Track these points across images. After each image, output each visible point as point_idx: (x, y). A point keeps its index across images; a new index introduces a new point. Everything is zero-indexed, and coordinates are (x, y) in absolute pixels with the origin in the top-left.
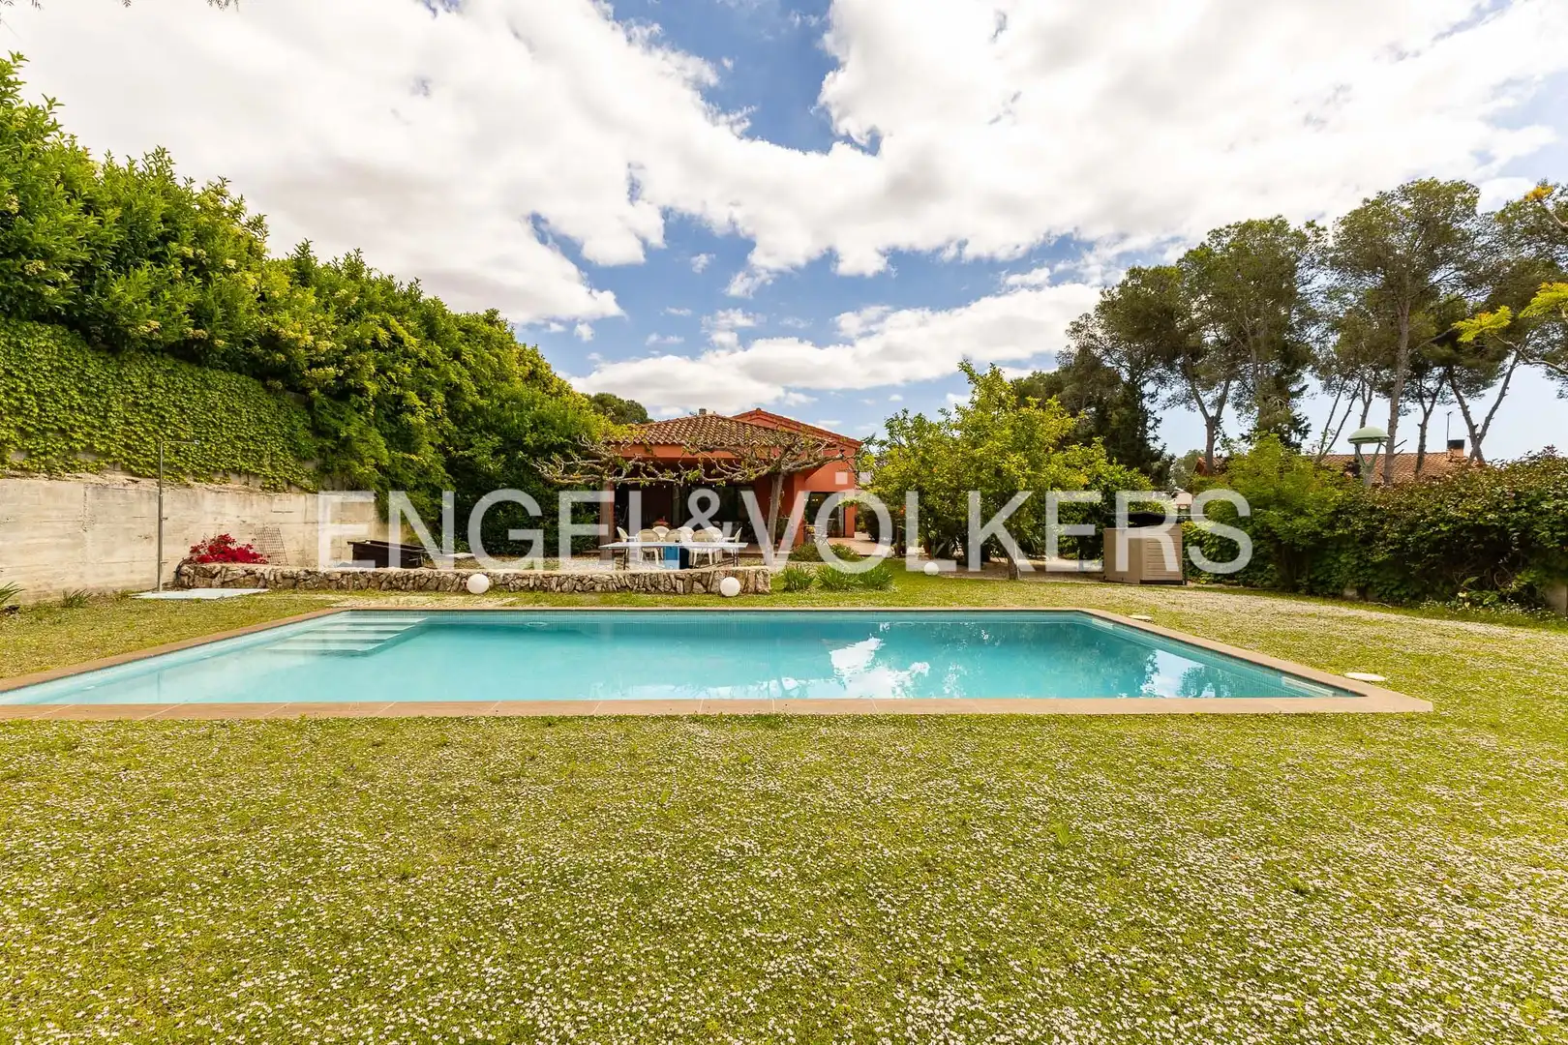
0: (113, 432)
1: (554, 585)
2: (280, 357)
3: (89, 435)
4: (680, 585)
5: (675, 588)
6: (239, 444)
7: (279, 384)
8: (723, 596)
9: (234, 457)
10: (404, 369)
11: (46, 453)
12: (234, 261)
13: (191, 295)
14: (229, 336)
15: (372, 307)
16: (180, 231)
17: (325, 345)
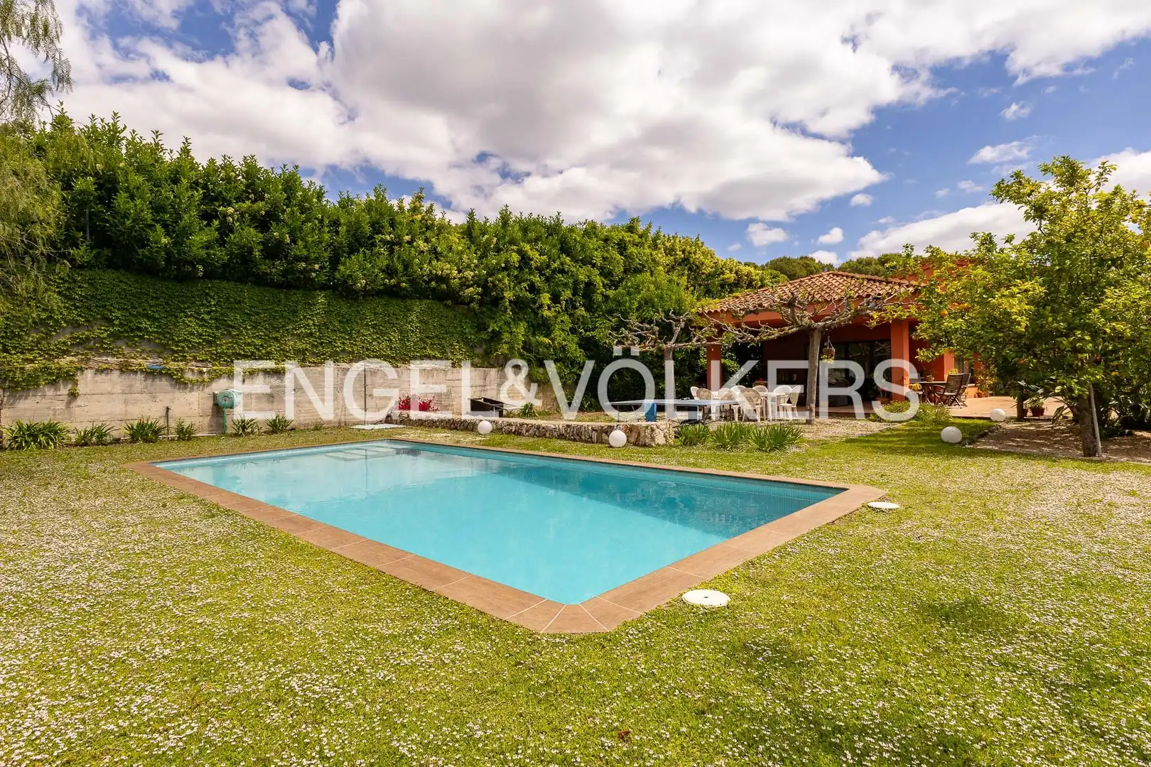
0: (355, 341)
1: (524, 431)
2: (444, 286)
3: (344, 343)
4: (595, 435)
5: (591, 438)
6: (429, 341)
7: (449, 302)
8: (611, 447)
9: (425, 348)
10: (536, 279)
11: (323, 354)
12: (410, 237)
13: (383, 262)
14: (408, 280)
15: (512, 242)
16: (383, 227)
17: (469, 274)
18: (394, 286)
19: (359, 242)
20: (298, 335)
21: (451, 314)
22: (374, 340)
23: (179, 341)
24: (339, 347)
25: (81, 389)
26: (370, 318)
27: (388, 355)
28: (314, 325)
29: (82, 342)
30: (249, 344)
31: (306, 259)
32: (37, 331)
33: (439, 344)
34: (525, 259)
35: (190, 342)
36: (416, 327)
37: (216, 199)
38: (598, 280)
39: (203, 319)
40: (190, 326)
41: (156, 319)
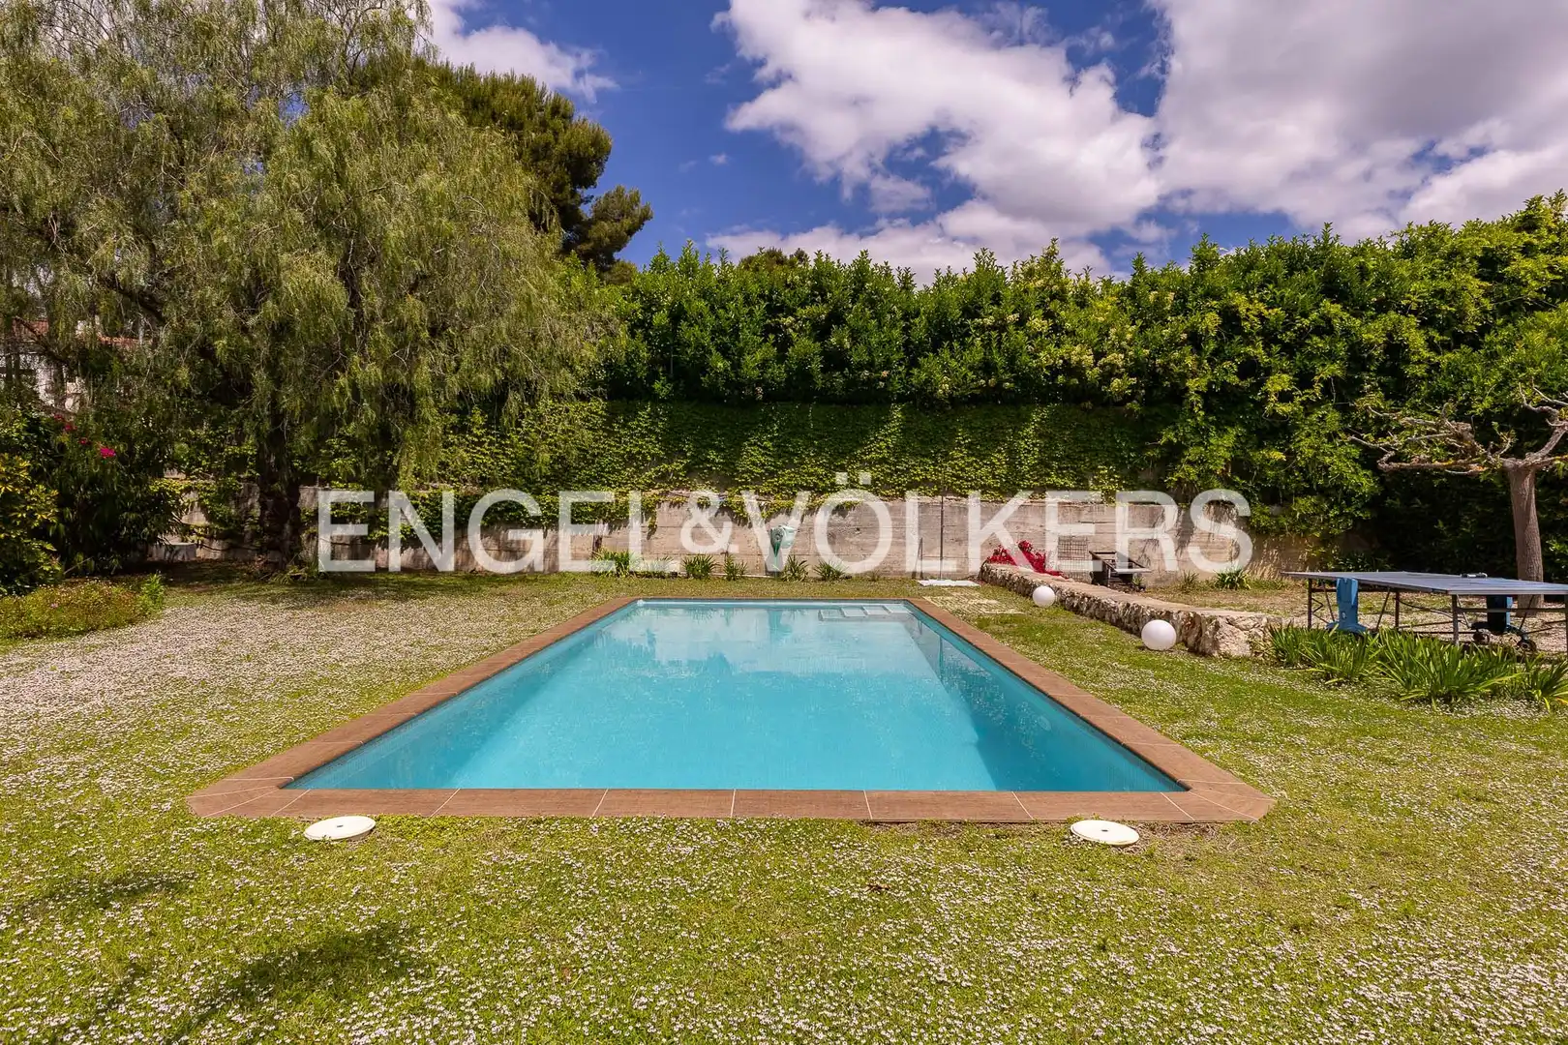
0: (942, 467)
2: (1076, 381)
3: (925, 470)
9: (1048, 475)
10: (1258, 351)
11: (899, 485)
12: (1017, 315)
13: (976, 355)
14: (1014, 378)
15: (1211, 294)
16: (980, 308)
17: (1116, 358)
18: (994, 388)
19: (945, 332)
20: (869, 462)
21: (1095, 423)
22: (970, 465)
23: (743, 472)
24: (918, 475)
25: (659, 521)
26: (962, 436)
27: (989, 485)
28: (888, 447)
29: (663, 477)
30: (811, 474)
31: (870, 366)
32: (631, 466)
33: (1072, 468)
34: (1231, 319)
35: (752, 473)
36: (1034, 445)
37: (780, 309)
38: (1415, 338)
39: (765, 448)
40: (754, 455)
41: (723, 450)
